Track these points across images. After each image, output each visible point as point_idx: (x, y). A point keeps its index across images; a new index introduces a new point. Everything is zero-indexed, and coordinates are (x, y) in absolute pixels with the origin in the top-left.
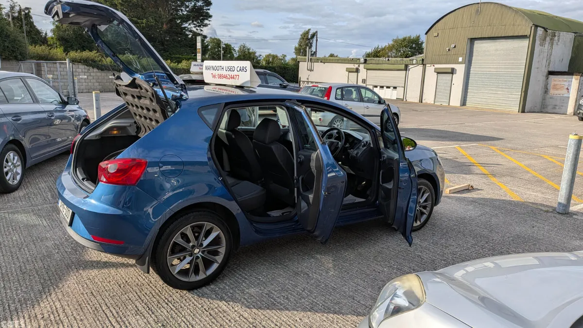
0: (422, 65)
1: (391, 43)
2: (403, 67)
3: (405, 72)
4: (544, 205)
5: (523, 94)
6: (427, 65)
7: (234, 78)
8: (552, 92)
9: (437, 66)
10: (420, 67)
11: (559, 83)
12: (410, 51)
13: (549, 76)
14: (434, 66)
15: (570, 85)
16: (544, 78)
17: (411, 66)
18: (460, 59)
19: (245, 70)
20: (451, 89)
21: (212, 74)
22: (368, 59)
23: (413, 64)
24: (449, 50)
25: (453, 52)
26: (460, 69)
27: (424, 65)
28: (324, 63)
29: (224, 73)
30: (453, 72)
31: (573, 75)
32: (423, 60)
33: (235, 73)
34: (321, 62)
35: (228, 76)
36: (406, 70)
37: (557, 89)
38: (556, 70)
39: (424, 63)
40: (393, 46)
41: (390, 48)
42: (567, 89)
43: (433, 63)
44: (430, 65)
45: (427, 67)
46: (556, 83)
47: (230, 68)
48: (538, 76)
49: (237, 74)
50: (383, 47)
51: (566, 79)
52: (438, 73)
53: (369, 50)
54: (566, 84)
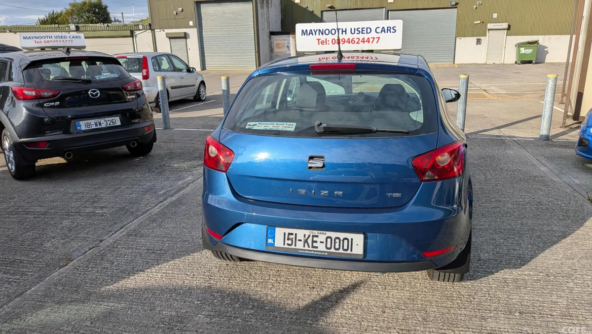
0: (150, 31)
1: (68, 7)
2: (129, 33)
3: (131, 38)
5: (257, 54)
6: (156, 30)
8: (276, 50)
9: (167, 31)
10: (149, 33)
11: (280, 42)
13: (272, 36)
14: (164, 31)
15: (289, 43)
16: (268, 38)
17: (137, 32)
18: (191, 23)
20: (188, 54)
22: (80, 25)
23: (139, 30)
24: (177, 14)
25: (181, 16)
26: (193, 33)
27: (153, 30)
28: (15, 32)
30: (185, 36)
31: (290, 34)
32: (150, 25)
34: (10, 31)
36: (133, 37)
37: (280, 48)
38: (274, 31)
39: (152, 28)
40: (73, 11)
41: (70, 13)
42: (288, 47)
43: (162, 28)
44: (159, 30)
45: (156, 32)
46: (278, 42)
48: (264, 36)
51: (285, 39)
52: (170, 38)
54: (286, 42)
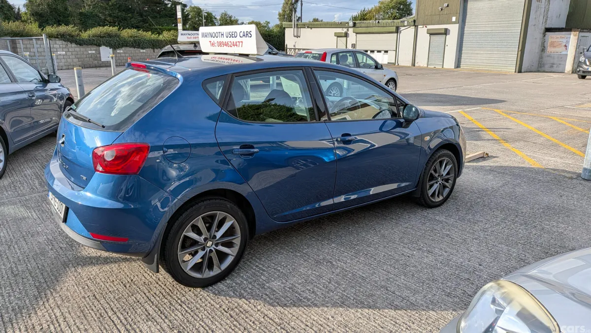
0: (414, 27)
1: (377, 5)
2: (394, 29)
3: (396, 34)
4: (567, 171)
5: (520, 53)
6: (419, 26)
7: (237, 45)
8: (549, 49)
9: (429, 27)
10: (412, 29)
11: (557, 40)
12: (397, 13)
13: (547, 33)
14: (426, 27)
15: (568, 42)
16: (542, 35)
17: (402, 28)
18: (454, 19)
19: (250, 35)
20: (444, 51)
21: (210, 42)
22: (357, 22)
23: (404, 26)
24: (442, 9)
25: (445, 11)
26: (454, 29)
27: (416, 26)
28: (311, 28)
29: (225, 39)
30: (446, 32)
31: (571, 31)
32: (414, 21)
33: (238, 39)
34: (308, 27)
35: (230, 44)
36: (397, 33)
37: (554, 47)
38: (553, 27)
39: (416, 25)
40: (380, 8)
41: (378, 10)
42: (566, 46)
43: (425, 24)
44: (422, 26)
45: (419, 29)
46: (553, 40)
47: (231, 34)
48: (535, 33)
49: (240, 41)
50: (370, 9)
51: (564, 36)
52: (431, 34)
53: (355, 14)
54: (564, 41)
